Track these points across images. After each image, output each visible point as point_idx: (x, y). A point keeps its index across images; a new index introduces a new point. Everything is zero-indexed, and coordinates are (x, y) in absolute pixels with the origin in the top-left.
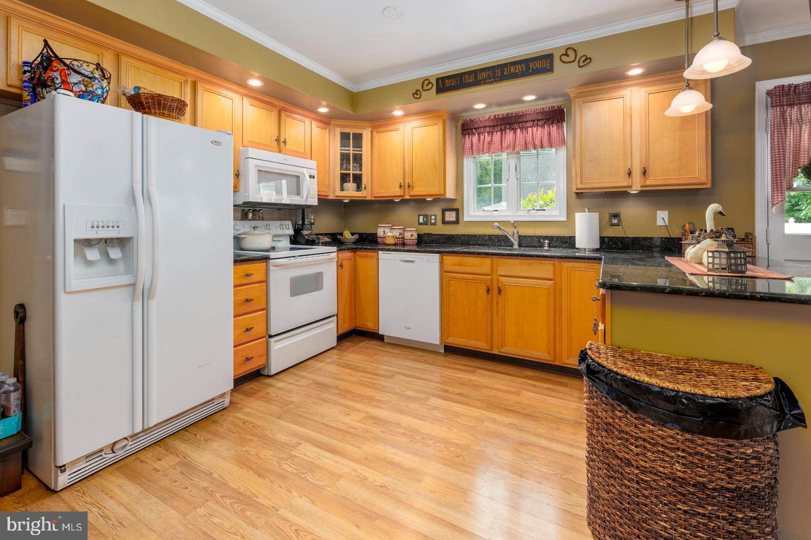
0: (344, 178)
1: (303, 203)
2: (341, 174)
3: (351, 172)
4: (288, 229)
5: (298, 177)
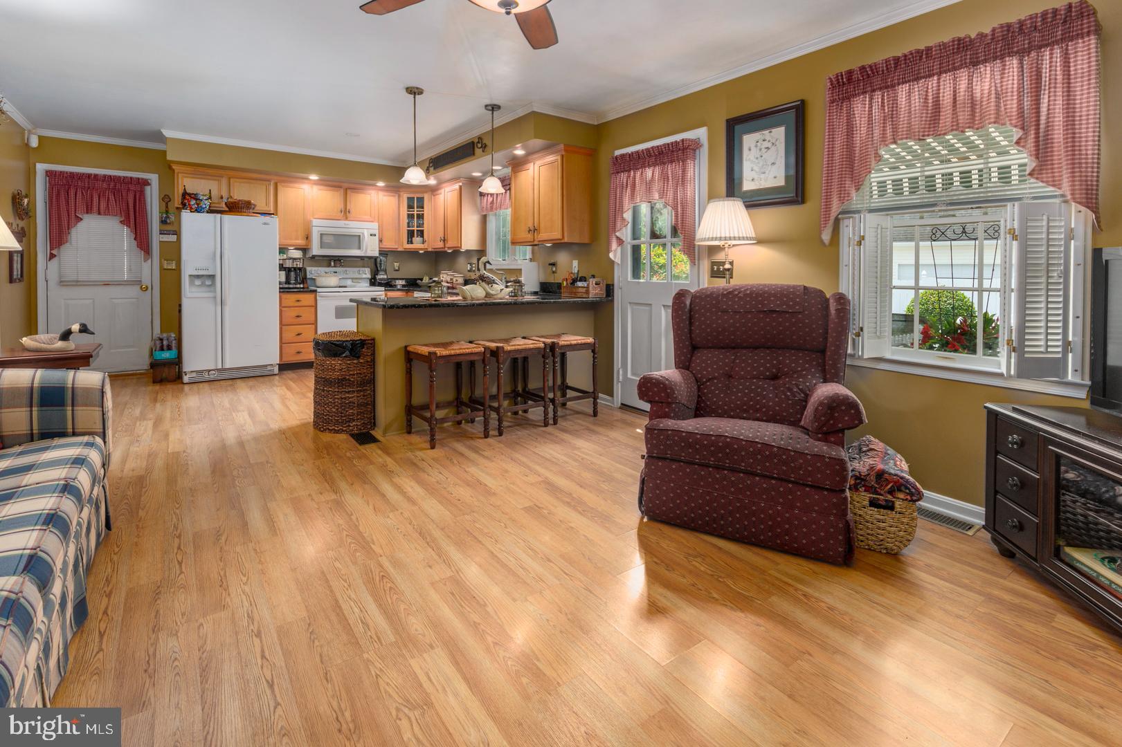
0: (411, 234)
1: (363, 255)
2: (408, 230)
3: (415, 229)
4: (365, 274)
5: (360, 236)
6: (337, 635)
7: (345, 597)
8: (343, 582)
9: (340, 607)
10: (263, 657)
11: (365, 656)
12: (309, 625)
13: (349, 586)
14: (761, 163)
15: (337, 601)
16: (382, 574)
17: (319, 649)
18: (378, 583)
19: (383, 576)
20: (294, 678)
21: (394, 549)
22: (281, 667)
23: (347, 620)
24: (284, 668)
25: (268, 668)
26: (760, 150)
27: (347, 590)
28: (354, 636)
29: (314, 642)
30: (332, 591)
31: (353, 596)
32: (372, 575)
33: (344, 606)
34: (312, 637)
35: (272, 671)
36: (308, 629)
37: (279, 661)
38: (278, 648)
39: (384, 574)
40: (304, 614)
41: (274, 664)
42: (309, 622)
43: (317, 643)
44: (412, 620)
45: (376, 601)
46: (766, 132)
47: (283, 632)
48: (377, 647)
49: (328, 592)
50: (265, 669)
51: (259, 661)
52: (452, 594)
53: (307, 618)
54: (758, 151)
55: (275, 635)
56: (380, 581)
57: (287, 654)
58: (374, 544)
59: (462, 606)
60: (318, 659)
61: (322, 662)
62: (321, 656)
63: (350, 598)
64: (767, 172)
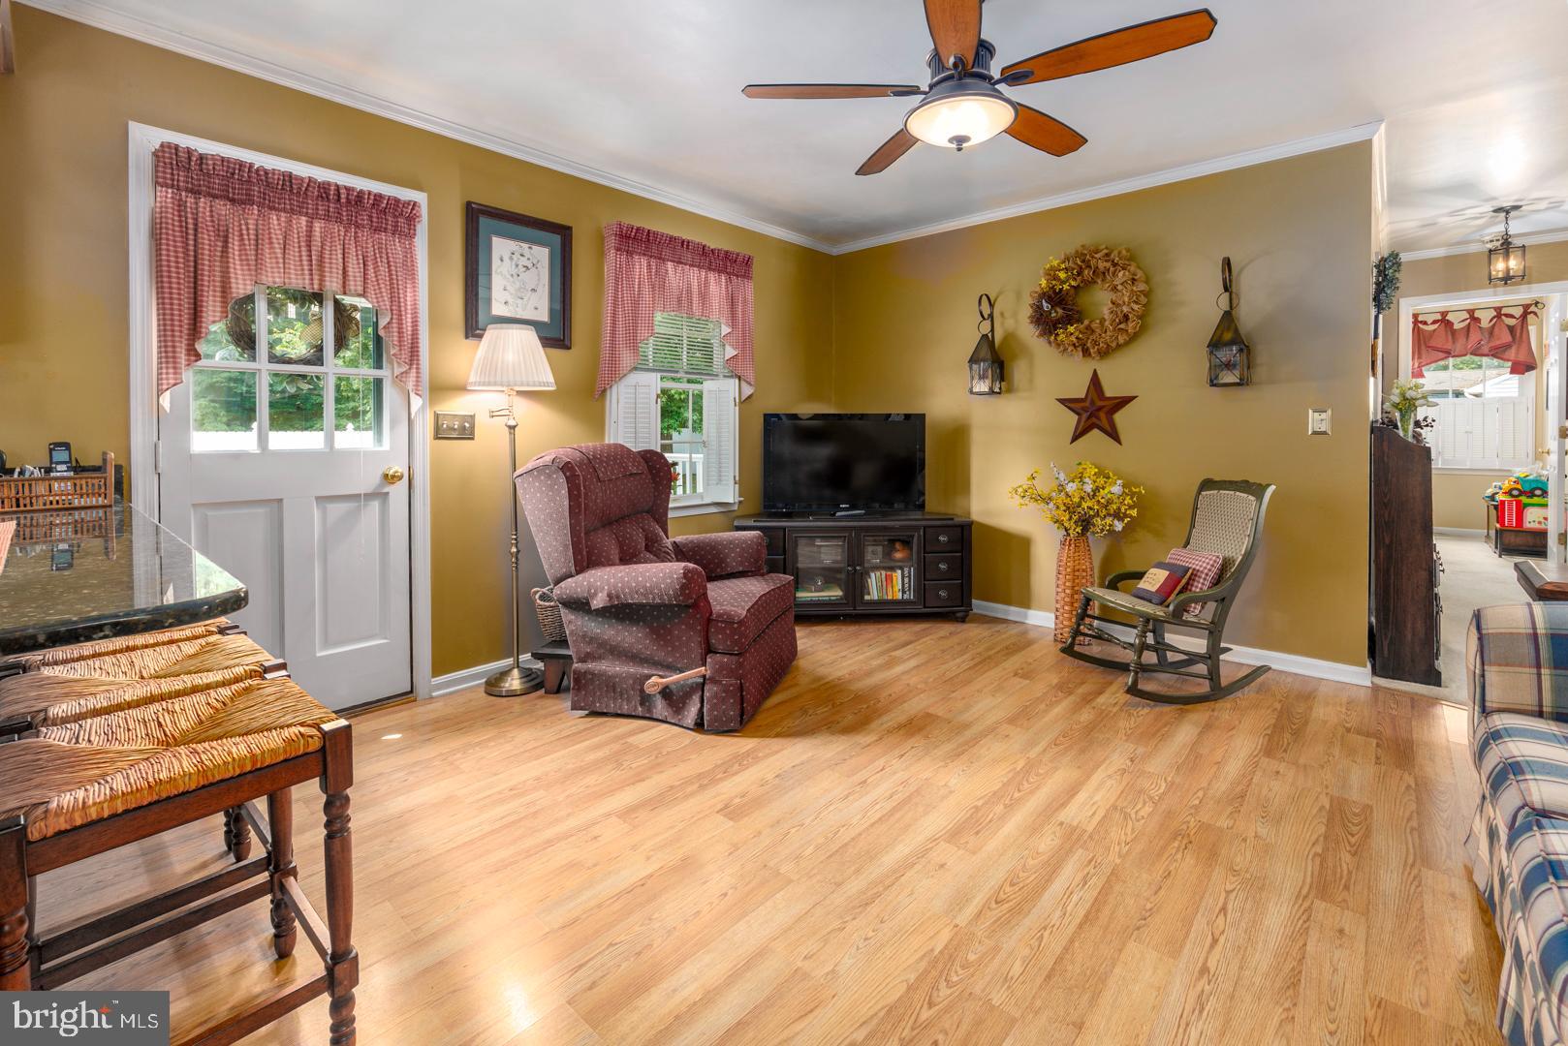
6: (1122, 895)
7: (1066, 921)
8: (1044, 941)
9: (1086, 916)
10: (1215, 941)
11: (1118, 861)
12: (1138, 929)
13: (1045, 928)
14: (518, 285)
15: (1080, 926)
16: (994, 905)
17: (1152, 900)
18: (1011, 903)
19: (997, 902)
20: (1197, 898)
21: (929, 918)
22: (1203, 915)
23: (1096, 899)
24: (1201, 911)
25: (1218, 927)
26: (517, 266)
27: (1053, 926)
28: (1108, 881)
29: (1150, 910)
30: (1072, 941)
31: (1058, 913)
32: (1005, 914)
33: (1082, 913)
34: (1148, 914)
35: (1215, 921)
36: (1144, 926)
37: (1200, 924)
38: (1192, 935)
39: (993, 902)
40: (1132, 945)
41: (1208, 924)
42: (1136, 932)
43: (1149, 906)
44: (1042, 847)
45: (1044, 889)
46: (525, 246)
47: (1173, 948)
48: (1101, 858)
49: (1077, 944)
50: (1221, 928)
51: (1222, 940)
52: (977, 833)
53: (1133, 937)
54: (514, 267)
55: (1186, 951)
56: (1008, 902)
57: (1188, 923)
58: (932, 950)
59: (990, 821)
60: (1162, 892)
61: (1161, 888)
62: (1156, 893)
63: (1065, 914)
64: (526, 299)
